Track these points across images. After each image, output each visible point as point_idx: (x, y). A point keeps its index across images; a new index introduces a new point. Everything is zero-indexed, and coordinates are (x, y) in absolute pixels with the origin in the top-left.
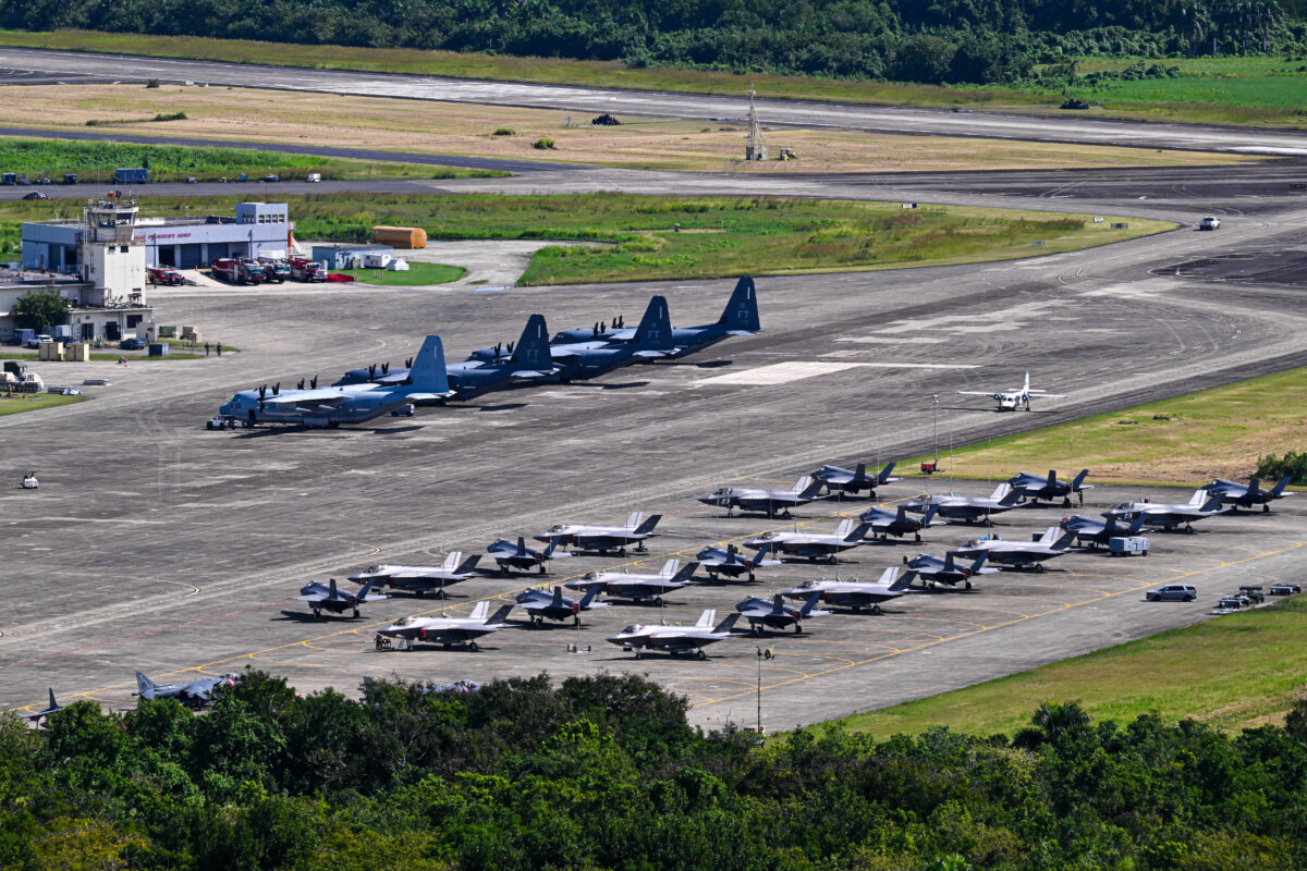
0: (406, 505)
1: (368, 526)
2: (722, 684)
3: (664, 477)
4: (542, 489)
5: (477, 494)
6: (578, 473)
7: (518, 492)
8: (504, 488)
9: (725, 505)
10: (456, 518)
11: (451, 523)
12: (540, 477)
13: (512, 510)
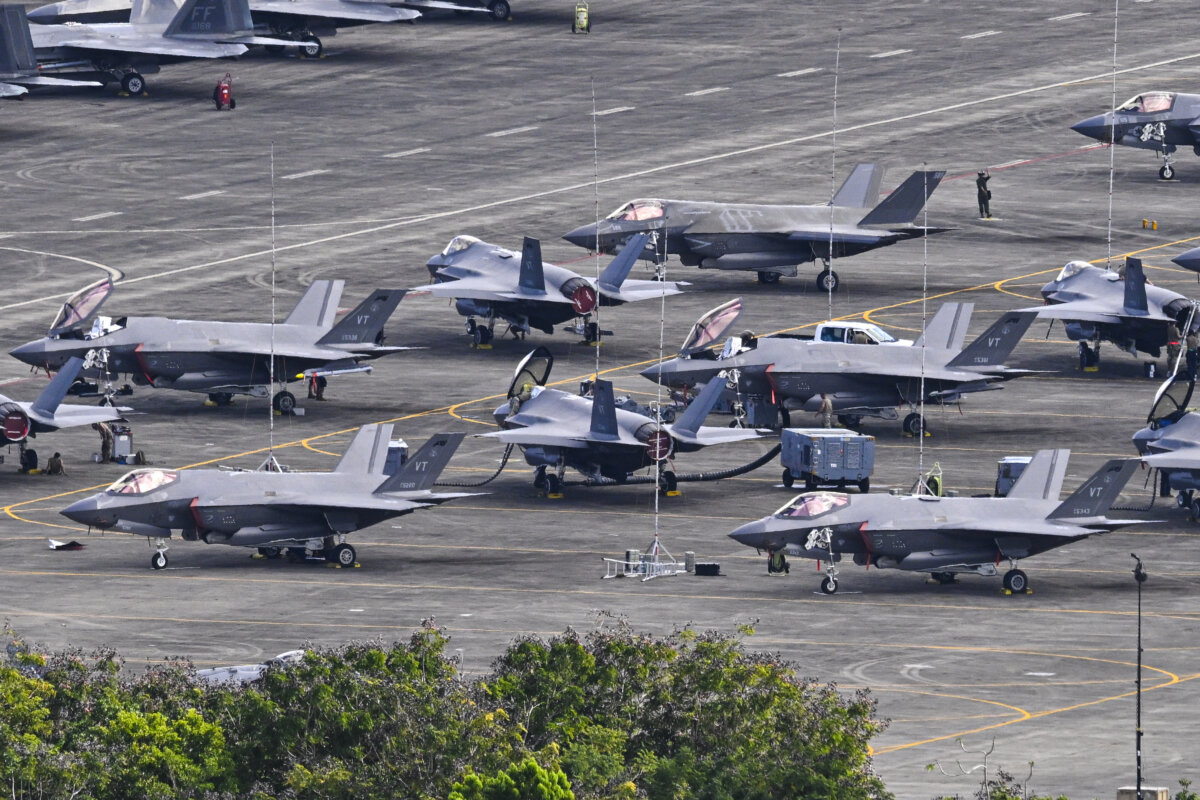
0: (218, 142)
1: (98, 206)
2: (1063, 666)
3: (989, 62)
4: (624, 98)
5: (430, 111)
6: (739, 50)
7: (558, 105)
8: (517, 93)
9: (1152, 145)
10: (360, 182)
11: (344, 195)
12: (630, 64)
13: (528, 159)
